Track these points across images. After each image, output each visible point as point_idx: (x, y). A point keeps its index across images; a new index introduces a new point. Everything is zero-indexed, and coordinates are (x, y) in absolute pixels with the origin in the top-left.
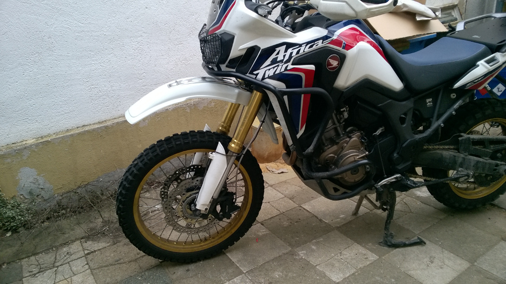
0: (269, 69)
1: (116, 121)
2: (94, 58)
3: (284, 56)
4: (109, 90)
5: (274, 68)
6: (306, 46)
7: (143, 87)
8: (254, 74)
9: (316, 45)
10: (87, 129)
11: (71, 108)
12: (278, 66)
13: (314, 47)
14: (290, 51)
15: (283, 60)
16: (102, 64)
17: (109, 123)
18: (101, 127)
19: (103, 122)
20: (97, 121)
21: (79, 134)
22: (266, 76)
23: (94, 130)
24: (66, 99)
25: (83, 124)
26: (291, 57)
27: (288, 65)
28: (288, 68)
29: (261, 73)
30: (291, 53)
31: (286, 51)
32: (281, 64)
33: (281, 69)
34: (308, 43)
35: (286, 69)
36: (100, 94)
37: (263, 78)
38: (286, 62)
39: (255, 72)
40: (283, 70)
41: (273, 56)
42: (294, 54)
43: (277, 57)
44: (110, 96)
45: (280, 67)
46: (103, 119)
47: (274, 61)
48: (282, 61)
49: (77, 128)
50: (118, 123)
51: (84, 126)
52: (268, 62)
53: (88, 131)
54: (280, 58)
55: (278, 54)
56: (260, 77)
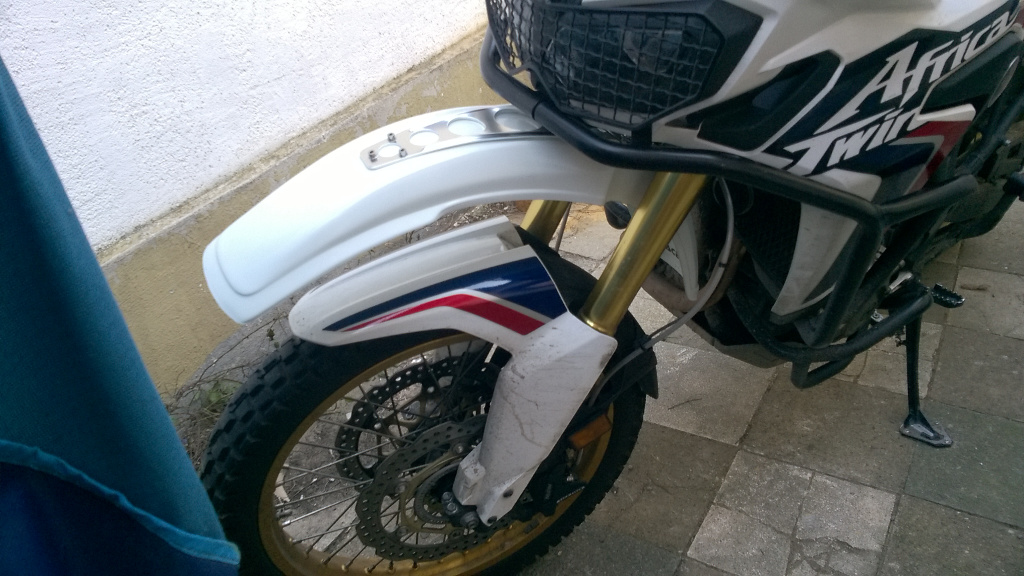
0: (849, 136)
1: (214, 196)
2: (121, 28)
3: (907, 82)
4: (177, 112)
5: (865, 129)
6: (971, 37)
7: (252, 92)
8: (788, 155)
9: (995, 34)
10: (151, 233)
11: (93, 185)
12: (881, 121)
13: (990, 40)
14: (925, 61)
15: (900, 98)
16: (145, 42)
17: (200, 207)
18: (185, 221)
19: (180, 206)
20: (166, 208)
21: (138, 253)
22: (834, 159)
23: (170, 233)
24: (75, 161)
25: (134, 222)
26: (925, 84)
27: (913, 116)
28: (911, 127)
29: (814, 149)
30: (929, 71)
31: (913, 65)
32: (890, 115)
33: (887, 131)
34: (976, 27)
35: (903, 133)
36: (159, 128)
37: (822, 166)
38: (909, 106)
39: (793, 148)
40: (893, 134)
41: (872, 87)
42: (935, 75)
43: (883, 89)
44: (183, 132)
45: (886, 126)
46: (180, 197)
47: (872, 105)
48: (894, 103)
49: (123, 238)
50: (221, 200)
51: (137, 228)
52: (850, 109)
53: (158, 241)
54: (892, 90)
55: (887, 77)
56: (808, 163)
